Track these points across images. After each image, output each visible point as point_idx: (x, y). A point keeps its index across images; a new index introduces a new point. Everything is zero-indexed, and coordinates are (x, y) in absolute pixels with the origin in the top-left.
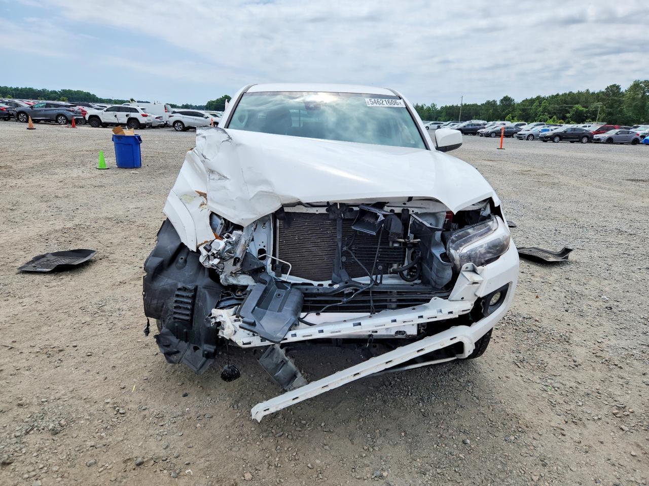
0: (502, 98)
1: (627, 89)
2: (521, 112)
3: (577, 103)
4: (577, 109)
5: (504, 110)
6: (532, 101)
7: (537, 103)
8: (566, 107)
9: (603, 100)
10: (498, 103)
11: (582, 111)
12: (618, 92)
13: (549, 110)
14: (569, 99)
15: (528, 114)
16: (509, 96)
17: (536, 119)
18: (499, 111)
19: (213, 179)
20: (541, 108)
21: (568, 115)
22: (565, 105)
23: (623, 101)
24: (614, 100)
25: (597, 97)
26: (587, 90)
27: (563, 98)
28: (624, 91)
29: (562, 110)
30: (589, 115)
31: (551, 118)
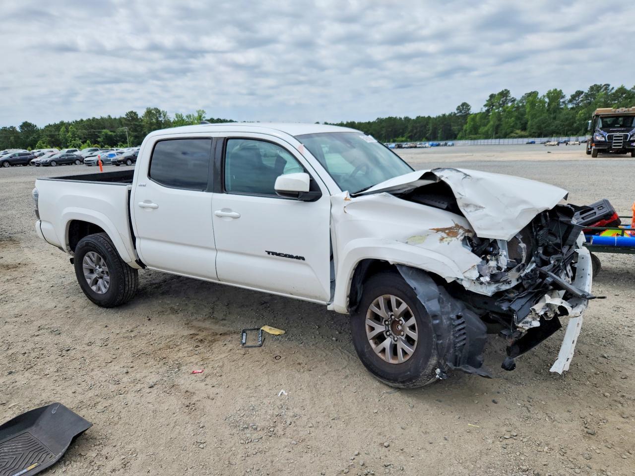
0: (21, 124)
1: (143, 115)
2: (50, 139)
3: (104, 128)
4: (106, 134)
5: (28, 137)
6: (57, 127)
7: (63, 129)
8: (94, 132)
9: (127, 125)
10: (18, 130)
11: (111, 135)
12: (137, 117)
13: (78, 136)
14: (94, 124)
15: (58, 140)
16: (29, 121)
17: (68, 144)
18: (22, 138)
19: (471, 211)
20: (70, 134)
21: (99, 139)
22: (93, 130)
23: (143, 125)
24: (136, 125)
25: (120, 122)
26: (109, 116)
27: (89, 123)
28: (141, 117)
29: (91, 135)
30: (118, 138)
31: (83, 143)
